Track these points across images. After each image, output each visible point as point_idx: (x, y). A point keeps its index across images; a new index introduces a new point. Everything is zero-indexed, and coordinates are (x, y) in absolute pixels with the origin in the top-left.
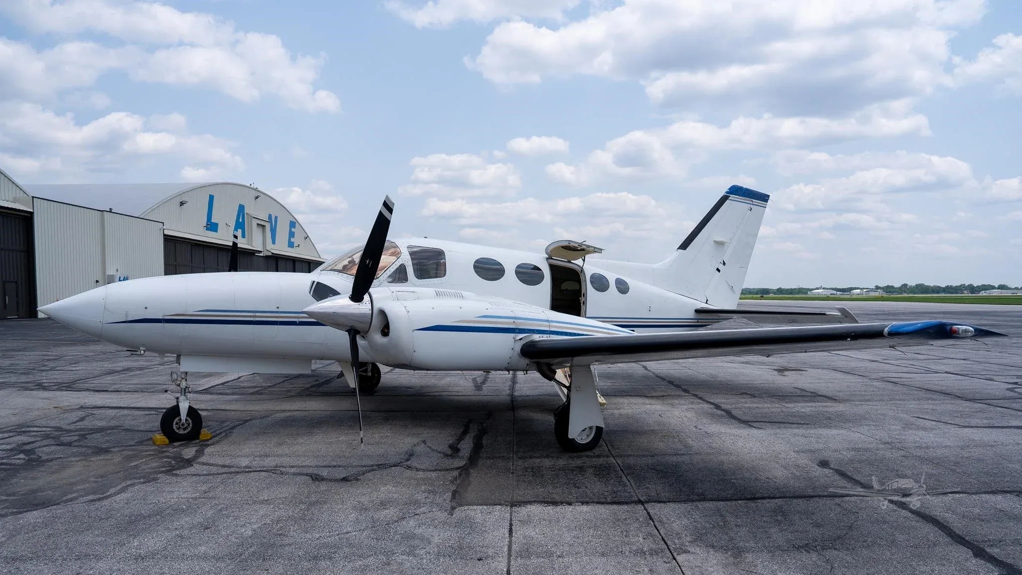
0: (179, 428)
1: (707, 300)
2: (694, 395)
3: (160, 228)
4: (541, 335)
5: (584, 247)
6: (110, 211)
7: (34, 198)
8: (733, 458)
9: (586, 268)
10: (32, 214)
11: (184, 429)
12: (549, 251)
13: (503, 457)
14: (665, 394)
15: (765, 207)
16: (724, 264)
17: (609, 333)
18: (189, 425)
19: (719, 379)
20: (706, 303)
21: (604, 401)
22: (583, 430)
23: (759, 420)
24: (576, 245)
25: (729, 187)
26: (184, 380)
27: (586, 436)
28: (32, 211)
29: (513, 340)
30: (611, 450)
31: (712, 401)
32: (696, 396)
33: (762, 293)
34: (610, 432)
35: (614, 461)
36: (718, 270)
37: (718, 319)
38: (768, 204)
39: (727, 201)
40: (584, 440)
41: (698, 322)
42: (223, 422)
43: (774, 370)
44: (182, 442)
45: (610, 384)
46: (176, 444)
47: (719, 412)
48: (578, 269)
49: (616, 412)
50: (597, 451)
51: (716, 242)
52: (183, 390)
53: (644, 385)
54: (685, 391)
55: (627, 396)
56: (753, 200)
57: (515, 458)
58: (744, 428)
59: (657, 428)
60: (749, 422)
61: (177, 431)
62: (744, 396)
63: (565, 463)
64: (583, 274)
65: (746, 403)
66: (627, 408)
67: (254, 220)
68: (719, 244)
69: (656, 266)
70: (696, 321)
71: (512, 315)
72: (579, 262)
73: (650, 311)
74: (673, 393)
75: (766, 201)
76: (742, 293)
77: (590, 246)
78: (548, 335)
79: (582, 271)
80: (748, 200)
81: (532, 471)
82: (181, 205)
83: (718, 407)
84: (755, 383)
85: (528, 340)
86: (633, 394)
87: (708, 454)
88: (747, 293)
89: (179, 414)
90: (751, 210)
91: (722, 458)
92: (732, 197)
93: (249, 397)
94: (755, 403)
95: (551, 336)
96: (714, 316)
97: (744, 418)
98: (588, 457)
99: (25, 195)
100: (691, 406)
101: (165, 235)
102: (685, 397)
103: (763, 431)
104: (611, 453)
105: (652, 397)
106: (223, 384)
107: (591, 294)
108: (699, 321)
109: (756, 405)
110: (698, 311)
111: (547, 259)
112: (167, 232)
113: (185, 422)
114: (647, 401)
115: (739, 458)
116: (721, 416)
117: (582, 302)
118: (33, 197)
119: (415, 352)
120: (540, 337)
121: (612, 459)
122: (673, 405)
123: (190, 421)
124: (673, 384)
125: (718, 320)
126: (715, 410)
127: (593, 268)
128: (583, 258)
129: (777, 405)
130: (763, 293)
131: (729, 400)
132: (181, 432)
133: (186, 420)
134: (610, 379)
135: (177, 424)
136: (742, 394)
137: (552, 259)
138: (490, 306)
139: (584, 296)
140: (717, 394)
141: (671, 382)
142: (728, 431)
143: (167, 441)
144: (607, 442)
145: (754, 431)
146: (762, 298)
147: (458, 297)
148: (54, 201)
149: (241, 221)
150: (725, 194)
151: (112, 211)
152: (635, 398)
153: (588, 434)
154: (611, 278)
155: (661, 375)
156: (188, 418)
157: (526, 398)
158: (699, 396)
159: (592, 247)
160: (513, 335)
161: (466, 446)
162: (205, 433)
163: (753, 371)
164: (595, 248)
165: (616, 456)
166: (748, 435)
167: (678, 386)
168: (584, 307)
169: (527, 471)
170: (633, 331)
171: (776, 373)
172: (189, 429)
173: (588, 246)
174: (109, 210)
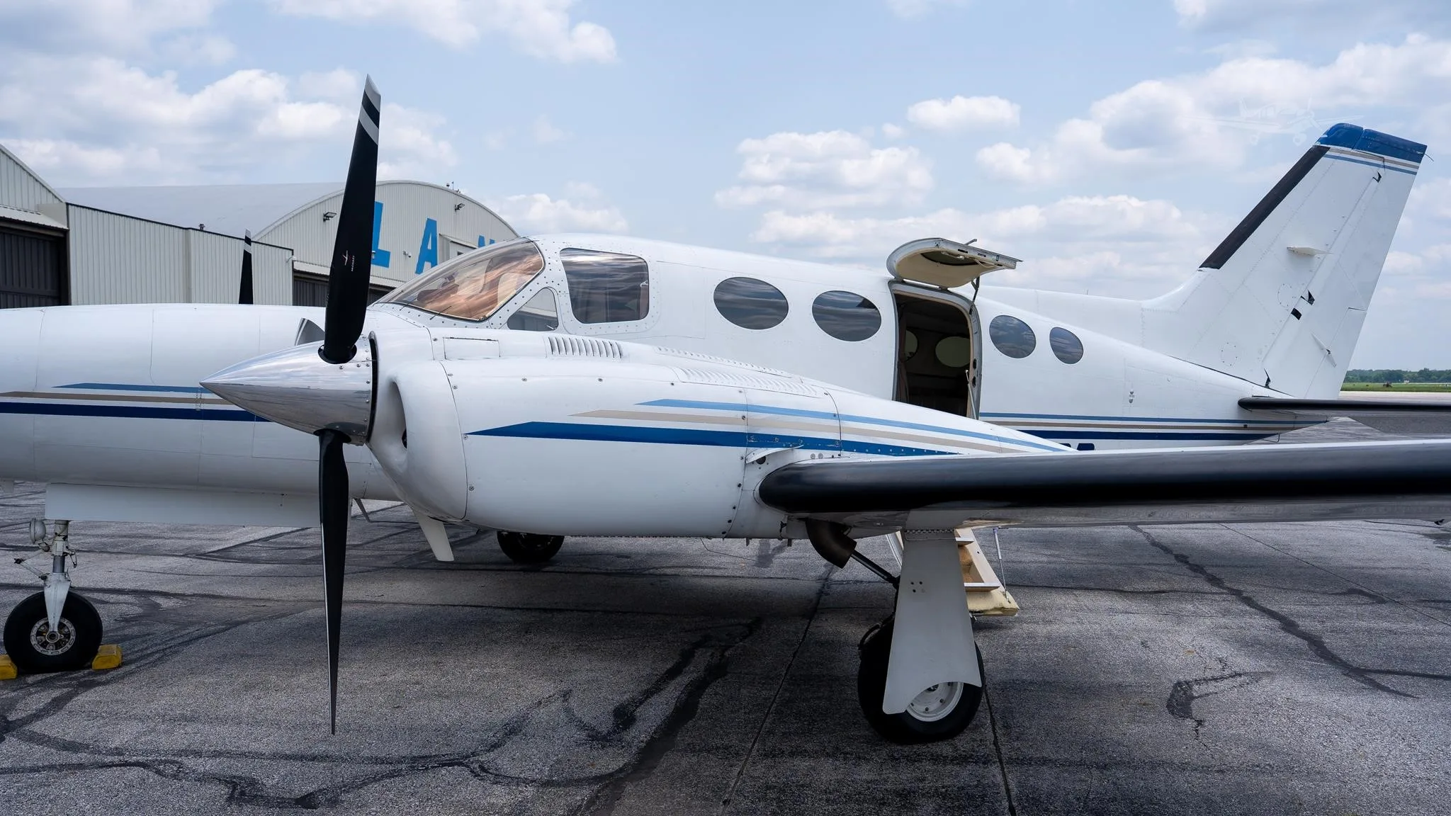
0: (44, 645)
1: (1269, 380)
2: (1233, 592)
3: (287, 258)
4: (816, 452)
5: (971, 254)
6: (201, 229)
7: (70, 206)
8: (1328, 789)
9: (980, 302)
10: (65, 233)
11: (58, 645)
12: (895, 265)
13: (726, 748)
14: (1164, 587)
15: (1415, 173)
16: (1311, 299)
17: (1000, 450)
18: (68, 636)
19: (1296, 553)
20: (1267, 386)
21: (1014, 605)
22: (929, 690)
23: (1397, 669)
24: (954, 250)
25: (1328, 128)
26: (61, 538)
27: (937, 704)
28: (65, 227)
29: (741, 463)
30: (1002, 739)
31: (1275, 609)
32: (1237, 593)
33: (1387, 379)
34: (1013, 687)
35: (999, 778)
36: (1296, 314)
37: (1294, 423)
38: (1421, 165)
39: (1323, 159)
40: (933, 712)
41: (1245, 427)
42: (185, 625)
43: (1426, 535)
44: (48, 675)
45: (1045, 559)
46: (30, 679)
47: (1292, 640)
48: (964, 306)
49: (1042, 630)
50: (963, 742)
51: (1292, 251)
52: (58, 561)
53: (1121, 564)
54: (1214, 580)
55: (1076, 589)
56: (1386, 157)
57: (754, 753)
58: (1359, 690)
59: (1131, 679)
60: (1370, 671)
61: (39, 649)
62: (1355, 598)
63: (871, 777)
64: (973, 317)
65: (1360, 617)
66: (1069, 620)
67: (452, 245)
68: (1301, 256)
69: (1147, 303)
70: (1242, 425)
71: (741, 400)
72: (966, 290)
73: (1131, 401)
74: (1184, 586)
75: (1418, 159)
76: (1347, 380)
77: (986, 252)
78: (836, 453)
79: (972, 309)
80: (1373, 158)
81: (779, 800)
82: (324, 220)
83: (1288, 625)
84: (1381, 565)
85: (781, 463)
86: (1092, 585)
87: (1256, 769)
88: (1356, 379)
89: (43, 613)
90: (1378, 181)
91: (1297, 785)
92: (1334, 150)
93: (291, 568)
94: (1384, 618)
95: (845, 453)
96: (1285, 415)
97: (1357, 661)
98: (936, 759)
99: (56, 201)
100: (1223, 621)
101: (295, 271)
102: (1210, 596)
103: (1410, 705)
104: (998, 750)
105: (1134, 594)
106: (266, 539)
107: (993, 363)
108: (1249, 425)
109: (1385, 625)
110: (1245, 404)
111: (891, 283)
112: (298, 267)
113: (56, 630)
114: (1120, 603)
115: (1345, 791)
116: (1296, 652)
117: (970, 380)
118: (68, 204)
119: (472, 488)
120: (813, 457)
121: (995, 770)
122: (1179, 618)
123: (72, 629)
124: (1187, 563)
125: (1296, 424)
126: (1282, 634)
127: (997, 304)
128: (975, 281)
129: (1440, 628)
130: (1391, 379)
131: (1317, 609)
132: (50, 652)
133: (61, 626)
134: (1048, 548)
135: (39, 633)
136: (1351, 592)
137: (904, 283)
138: (683, 377)
139: (975, 367)
140: (1286, 590)
141: (1182, 559)
142: (1314, 698)
143: (12, 671)
144: (997, 717)
145: (1387, 703)
146: (1388, 388)
147: (607, 354)
148: (109, 212)
149: (429, 247)
150: (1318, 144)
151: (204, 229)
152: (1091, 595)
153: (944, 697)
154: (1042, 329)
155: (1163, 541)
156: (66, 622)
157: (853, 588)
158: (1244, 595)
159: (992, 254)
160: (741, 451)
161: (653, 714)
162: (108, 653)
163: (1373, 537)
164: (998, 256)
165: (1011, 761)
166: (1370, 714)
167: (1197, 569)
168: (975, 389)
169: (764, 798)
170: (1068, 445)
171: (1430, 542)
172: (68, 646)
173: (984, 253)
174: (199, 228)
